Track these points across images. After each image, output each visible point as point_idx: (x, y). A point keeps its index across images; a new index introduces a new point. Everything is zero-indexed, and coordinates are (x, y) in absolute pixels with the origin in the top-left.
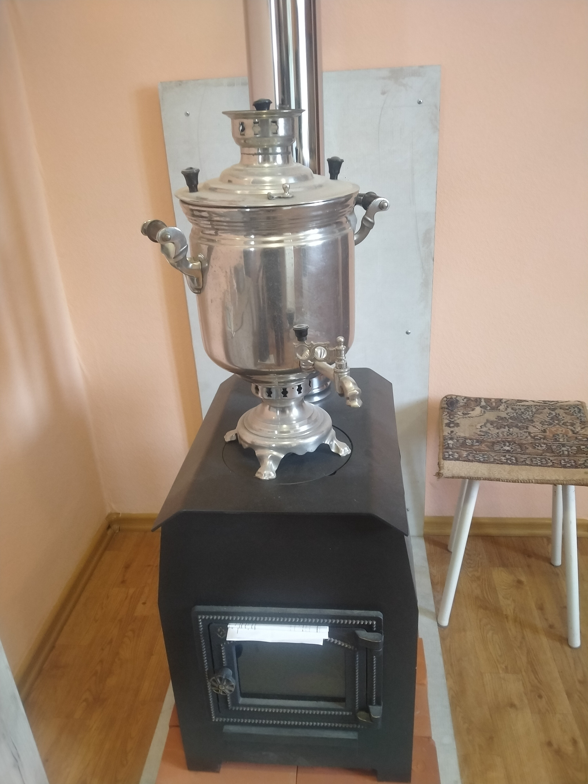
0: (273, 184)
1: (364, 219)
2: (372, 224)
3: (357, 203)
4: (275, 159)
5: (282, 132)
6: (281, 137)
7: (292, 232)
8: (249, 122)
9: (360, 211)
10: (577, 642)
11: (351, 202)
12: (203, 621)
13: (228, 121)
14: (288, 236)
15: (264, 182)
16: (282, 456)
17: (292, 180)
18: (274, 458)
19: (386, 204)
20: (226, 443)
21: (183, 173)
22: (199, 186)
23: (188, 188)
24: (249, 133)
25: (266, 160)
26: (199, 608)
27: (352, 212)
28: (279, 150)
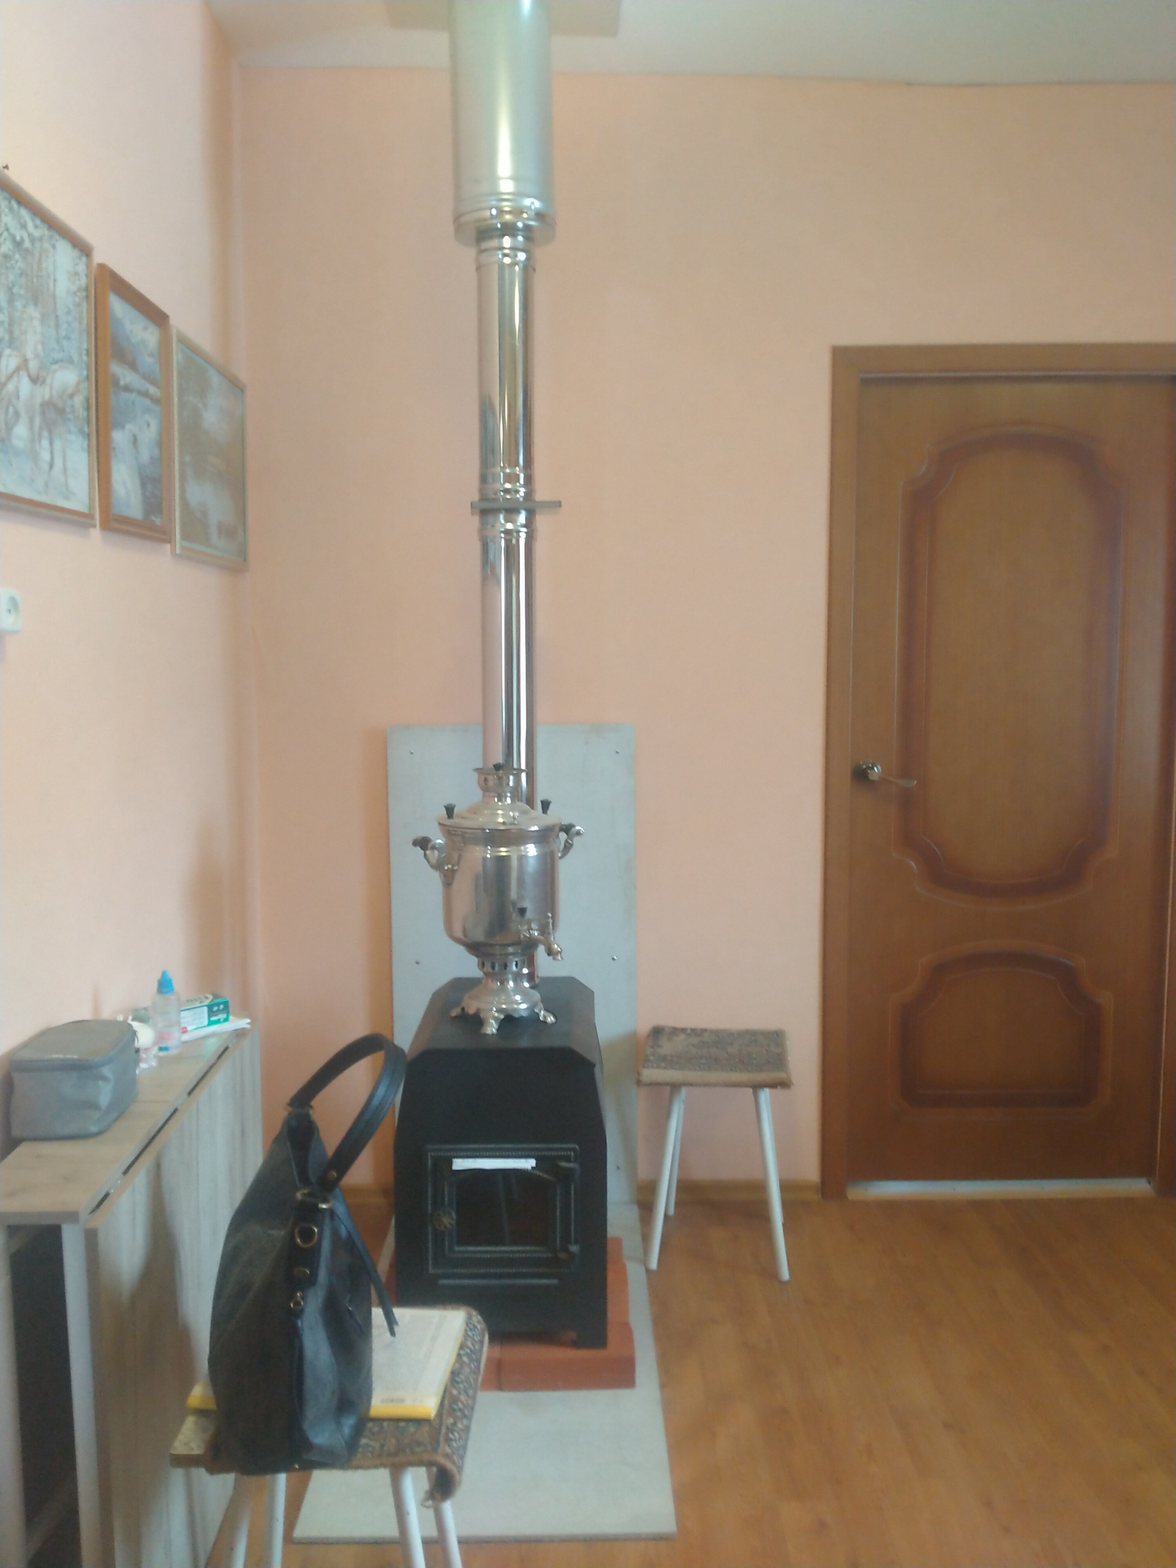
0: (503, 816)
1: (566, 841)
2: (572, 845)
3: (561, 830)
4: (506, 800)
5: (511, 784)
6: (512, 787)
7: (517, 846)
8: (490, 778)
9: (563, 836)
10: (785, 1274)
11: (557, 829)
12: (431, 1156)
13: (476, 775)
14: (513, 848)
15: (498, 814)
16: (502, 1017)
17: (517, 814)
18: (495, 1019)
19: (581, 832)
20: (452, 1018)
21: (445, 807)
22: (454, 815)
23: (446, 816)
24: (491, 783)
25: (499, 800)
26: (430, 1147)
27: (558, 836)
28: (509, 795)
